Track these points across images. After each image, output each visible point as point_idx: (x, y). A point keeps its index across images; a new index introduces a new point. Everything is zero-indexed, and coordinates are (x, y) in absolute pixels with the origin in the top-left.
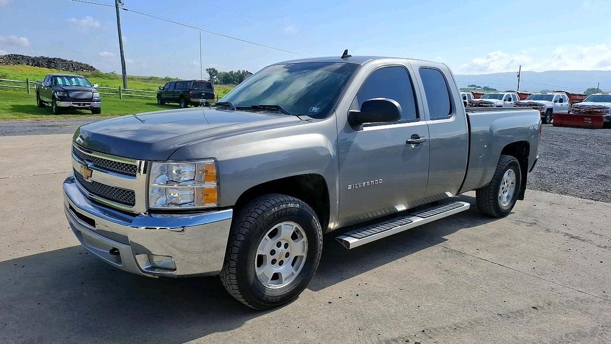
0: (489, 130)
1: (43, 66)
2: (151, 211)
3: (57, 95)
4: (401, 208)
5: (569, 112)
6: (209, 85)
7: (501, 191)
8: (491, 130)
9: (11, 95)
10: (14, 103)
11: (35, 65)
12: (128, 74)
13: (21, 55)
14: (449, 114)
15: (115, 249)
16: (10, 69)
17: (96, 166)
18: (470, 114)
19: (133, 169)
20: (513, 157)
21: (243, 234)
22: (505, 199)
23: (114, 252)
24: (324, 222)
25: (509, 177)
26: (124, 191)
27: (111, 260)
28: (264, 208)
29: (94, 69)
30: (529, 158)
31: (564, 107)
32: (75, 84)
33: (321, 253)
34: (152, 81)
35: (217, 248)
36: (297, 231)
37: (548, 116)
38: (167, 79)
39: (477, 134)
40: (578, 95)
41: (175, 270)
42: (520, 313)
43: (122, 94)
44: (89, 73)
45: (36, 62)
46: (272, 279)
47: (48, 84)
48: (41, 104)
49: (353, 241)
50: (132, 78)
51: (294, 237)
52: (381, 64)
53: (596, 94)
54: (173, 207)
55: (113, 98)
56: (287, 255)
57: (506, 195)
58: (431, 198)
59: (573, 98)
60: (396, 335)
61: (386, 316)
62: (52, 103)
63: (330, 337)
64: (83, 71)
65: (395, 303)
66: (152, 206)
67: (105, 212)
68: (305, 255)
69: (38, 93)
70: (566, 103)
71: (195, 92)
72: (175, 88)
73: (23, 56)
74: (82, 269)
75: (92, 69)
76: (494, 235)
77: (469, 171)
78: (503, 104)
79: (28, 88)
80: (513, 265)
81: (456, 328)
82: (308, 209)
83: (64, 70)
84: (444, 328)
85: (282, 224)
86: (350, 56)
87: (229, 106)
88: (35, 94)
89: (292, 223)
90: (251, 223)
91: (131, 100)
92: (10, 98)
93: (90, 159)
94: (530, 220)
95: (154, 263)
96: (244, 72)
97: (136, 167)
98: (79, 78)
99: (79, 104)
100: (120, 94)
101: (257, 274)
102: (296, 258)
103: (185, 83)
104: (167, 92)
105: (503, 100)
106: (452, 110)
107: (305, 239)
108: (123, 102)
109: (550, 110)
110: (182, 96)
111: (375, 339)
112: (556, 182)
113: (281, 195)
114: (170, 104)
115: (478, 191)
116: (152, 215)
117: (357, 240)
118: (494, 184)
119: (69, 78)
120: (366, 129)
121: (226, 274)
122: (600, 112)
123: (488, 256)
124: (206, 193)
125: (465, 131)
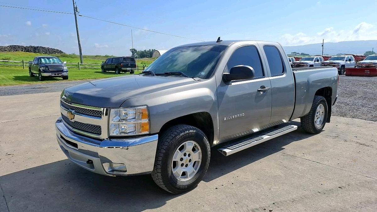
0: (307, 81)
1: (31, 52)
2: (111, 138)
3: (42, 69)
4: (256, 130)
5: (355, 67)
6: (132, 59)
7: (316, 118)
8: (308, 81)
9: (13, 70)
10: (16, 75)
11: (27, 51)
12: (83, 54)
13: (18, 46)
14: (282, 73)
15: (89, 160)
16: (12, 54)
17: (76, 112)
18: (295, 72)
19: (99, 113)
20: (322, 97)
21: (164, 149)
22: (318, 123)
23: (90, 162)
24: (211, 140)
25: (320, 109)
26: (94, 126)
27: (87, 167)
28: (176, 133)
29: (62, 52)
30: (332, 97)
31: (352, 64)
32: (52, 62)
33: (210, 159)
34: (97, 58)
35: (149, 158)
36: (195, 146)
37: (342, 70)
38: (106, 56)
39: (299, 84)
40: (360, 56)
41: (126, 171)
42: (331, 191)
43: (80, 67)
44: (59, 55)
45: (27, 49)
46: (182, 175)
47: (36, 62)
48: (32, 75)
49: (228, 151)
50: (85, 57)
51: (194, 150)
52: (241, 45)
53: (372, 55)
54: (123, 135)
55: (75, 69)
56: (190, 161)
57: (319, 120)
58: (274, 124)
59: (357, 58)
60: (258, 206)
61: (250, 195)
62: (39, 74)
63: (218, 208)
64: (55, 53)
65: (256, 187)
66: (111, 134)
67: (82, 139)
68: (200, 160)
69: (30, 68)
70: (353, 62)
71: (124, 64)
72: (112, 62)
73: (19, 46)
74: (68, 173)
75: (61, 52)
76: (313, 145)
77: (296, 107)
78: (314, 63)
79: (23, 66)
80: (326, 163)
81: (294, 201)
82: (201, 132)
83: (44, 53)
84: (286, 201)
85: (186, 142)
86: (222, 41)
87: (151, 73)
88: (28, 69)
89: (192, 142)
90: (169, 143)
91: (85, 70)
92: (13, 72)
93: (73, 108)
94: (334, 135)
95: (113, 168)
96: (153, 50)
97: (101, 112)
98: (54, 59)
99: (55, 74)
100: (79, 67)
101: (173, 173)
102: (195, 162)
103: (118, 59)
104: (107, 65)
105: (313, 61)
106: (284, 70)
107: (200, 151)
108: (81, 71)
109: (343, 66)
110: (116, 66)
111: (245, 209)
112: (349, 111)
113: (185, 125)
114: (110, 71)
115: (302, 118)
116: (111, 140)
117: (231, 150)
118: (311, 114)
119: (48, 58)
120: (233, 84)
121: (155, 173)
122: (375, 66)
123: (310, 158)
124: (142, 126)
125: (293, 82)
